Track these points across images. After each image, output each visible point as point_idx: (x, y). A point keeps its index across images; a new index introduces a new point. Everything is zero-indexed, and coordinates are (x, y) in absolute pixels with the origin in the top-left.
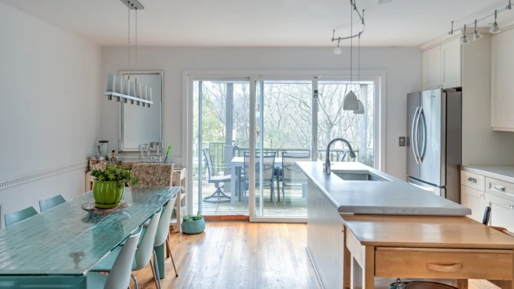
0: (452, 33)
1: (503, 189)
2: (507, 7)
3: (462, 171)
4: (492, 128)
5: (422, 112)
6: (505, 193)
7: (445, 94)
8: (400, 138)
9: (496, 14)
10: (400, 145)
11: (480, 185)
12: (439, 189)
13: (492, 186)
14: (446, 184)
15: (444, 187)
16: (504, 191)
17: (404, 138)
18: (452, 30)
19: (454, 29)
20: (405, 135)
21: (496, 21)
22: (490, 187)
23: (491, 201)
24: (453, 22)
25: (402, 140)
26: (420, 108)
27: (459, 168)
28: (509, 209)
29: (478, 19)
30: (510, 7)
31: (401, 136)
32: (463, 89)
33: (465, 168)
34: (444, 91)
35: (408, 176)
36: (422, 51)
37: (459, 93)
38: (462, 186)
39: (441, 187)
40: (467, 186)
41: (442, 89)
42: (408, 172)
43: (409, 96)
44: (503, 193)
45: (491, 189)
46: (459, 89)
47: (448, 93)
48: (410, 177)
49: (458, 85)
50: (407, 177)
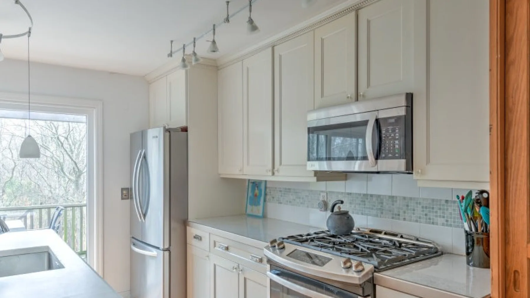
0: (170, 55)
1: (227, 249)
2: (226, 20)
3: (188, 228)
4: (220, 174)
5: (145, 157)
6: (228, 253)
7: (168, 134)
8: (122, 189)
9: (214, 30)
10: (122, 199)
11: (205, 243)
12: (162, 252)
13: (217, 244)
14: (170, 245)
15: (168, 250)
16: (228, 250)
17: (127, 189)
18: (171, 52)
19: (173, 50)
20: (128, 186)
21: (215, 39)
22: (215, 246)
23: (216, 263)
24: (172, 41)
25: (124, 192)
26: (142, 151)
27: (185, 223)
28: (232, 272)
29: (196, 37)
30: (228, 19)
31: (123, 187)
32: (189, 130)
33: (191, 224)
34: (168, 131)
35: (131, 236)
36: (149, 83)
37: (185, 133)
38: (188, 245)
39: (164, 250)
40: (193, 245)
41: (164, 127)
42: (131, 231)
43: (132, 136)
44: (227, 252)
45: (215, 248)
46: (185, 130)
47: (172, 133)
48: (133, 238)
49: (184, 124)
50: (131, 238)
